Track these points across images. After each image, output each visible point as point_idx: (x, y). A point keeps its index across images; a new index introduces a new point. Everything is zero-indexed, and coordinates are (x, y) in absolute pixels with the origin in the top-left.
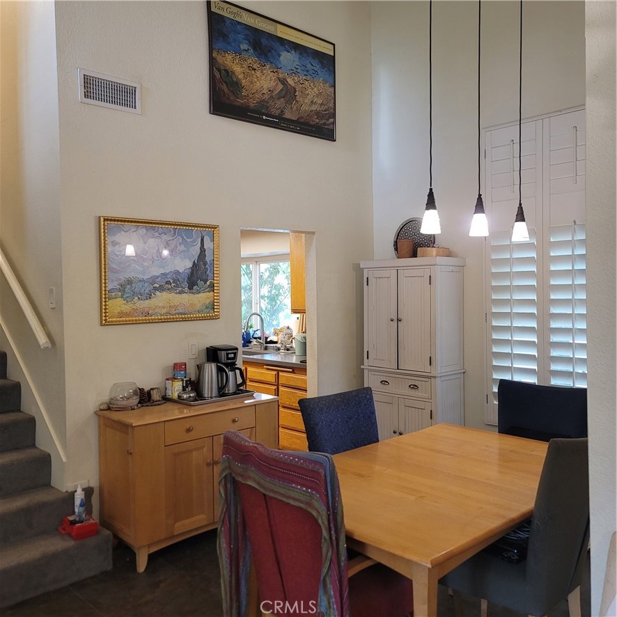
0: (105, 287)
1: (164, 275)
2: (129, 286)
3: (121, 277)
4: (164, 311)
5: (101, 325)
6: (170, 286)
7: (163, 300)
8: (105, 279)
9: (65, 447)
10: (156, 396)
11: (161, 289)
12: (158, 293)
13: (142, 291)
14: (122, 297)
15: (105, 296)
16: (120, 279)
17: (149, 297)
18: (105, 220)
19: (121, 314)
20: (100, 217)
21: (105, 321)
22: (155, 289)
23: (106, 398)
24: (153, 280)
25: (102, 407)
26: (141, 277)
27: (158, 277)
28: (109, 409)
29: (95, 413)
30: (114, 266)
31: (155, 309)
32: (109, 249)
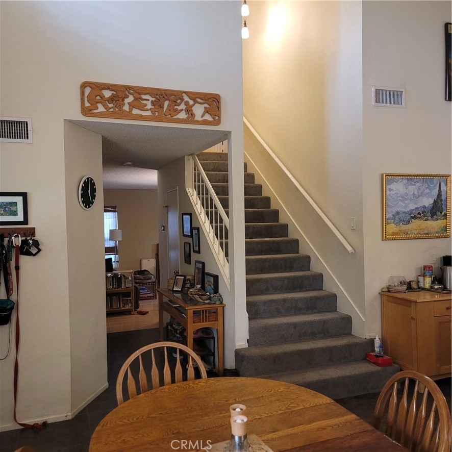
0: (386, 217)
1: (417, 208)
2: (397, 216)
3: (393, 210)
4: (417, 232)
5: (383, 240)
6: (420, 216)
7: (416, 224)
8: (386, 212)
9: (363, 312)
10: (414, 285)
11: (415, 217)
12: (413, 220)
13: (405, 219)
14: (394, 223)
15: (385, 222)
16: (393, 212)
17: (408, 222)
18: (386, 176)
19: (394, 234)
20: (382, 175)
21: (385, 237)
22: (412, 218)
23: (385, 284)
24: (410, 212)
25: (384, 290)
26: (404, 210)
27: (413, 210)
28: (389, 291)
29: (379, 293)
30: (390, 204)
31: (411, 231)
32: (388, 193)
